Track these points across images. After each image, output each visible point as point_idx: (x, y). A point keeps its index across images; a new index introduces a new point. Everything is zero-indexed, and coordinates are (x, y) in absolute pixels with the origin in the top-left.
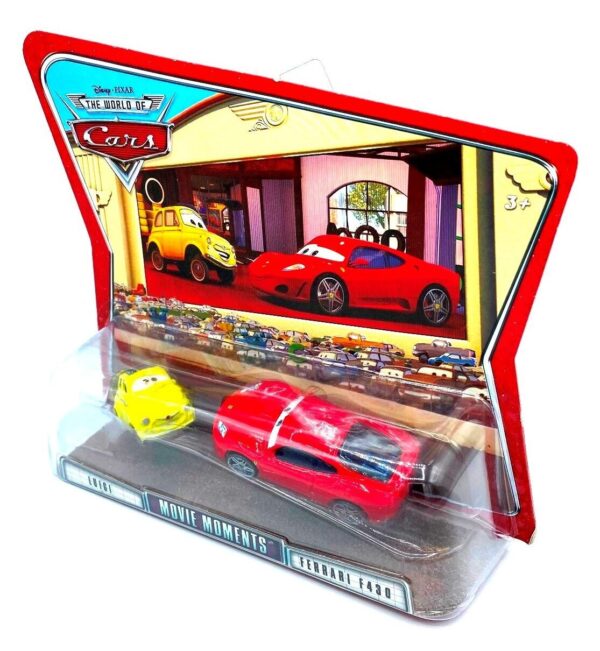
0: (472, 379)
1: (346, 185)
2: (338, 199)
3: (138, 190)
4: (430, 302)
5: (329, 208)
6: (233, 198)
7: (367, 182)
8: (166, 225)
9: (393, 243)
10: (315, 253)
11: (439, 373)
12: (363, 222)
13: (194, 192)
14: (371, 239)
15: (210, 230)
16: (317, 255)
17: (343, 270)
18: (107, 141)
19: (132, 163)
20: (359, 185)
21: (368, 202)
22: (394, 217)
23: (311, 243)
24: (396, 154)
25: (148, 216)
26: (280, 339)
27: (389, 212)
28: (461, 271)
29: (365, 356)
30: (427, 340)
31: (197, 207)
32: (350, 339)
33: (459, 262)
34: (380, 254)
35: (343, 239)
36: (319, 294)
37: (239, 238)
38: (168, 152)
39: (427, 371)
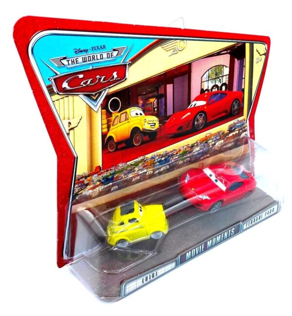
0: (244, 129)
1: (208, 70)
2: (205, 77)
3: (102, 109)
4: (234, 107)
5: (202, 82)
6: (160, 93)
7: (216, 66)
8: (120, 122)
9: (224, 88)
10: (195, 105)
11: (234, 133)
12: (214, 84)
13: (139, 97)
14: (216, 89)
15: (146, 114)
16: (196, 106)
17: (205, 107)
18: (82, 84)
19: (100, 93)
20: (213, 68)
21: (216, 75)
22: (224, 78)
23: (194, 101)
24: (226, 52)
25: (108, 121)
26: (177, 153)
27: (223, 76)
28: (243, 90)
29: (211, 141)
30: (232, 122)
31: (140, 105)
32: (206, 137)
33: (243, 88)
34: (219, 95)
35: (206, 94)
36: (196, 123)
37: (161, 113)
38: (126, 79)
39: (231, 135)
